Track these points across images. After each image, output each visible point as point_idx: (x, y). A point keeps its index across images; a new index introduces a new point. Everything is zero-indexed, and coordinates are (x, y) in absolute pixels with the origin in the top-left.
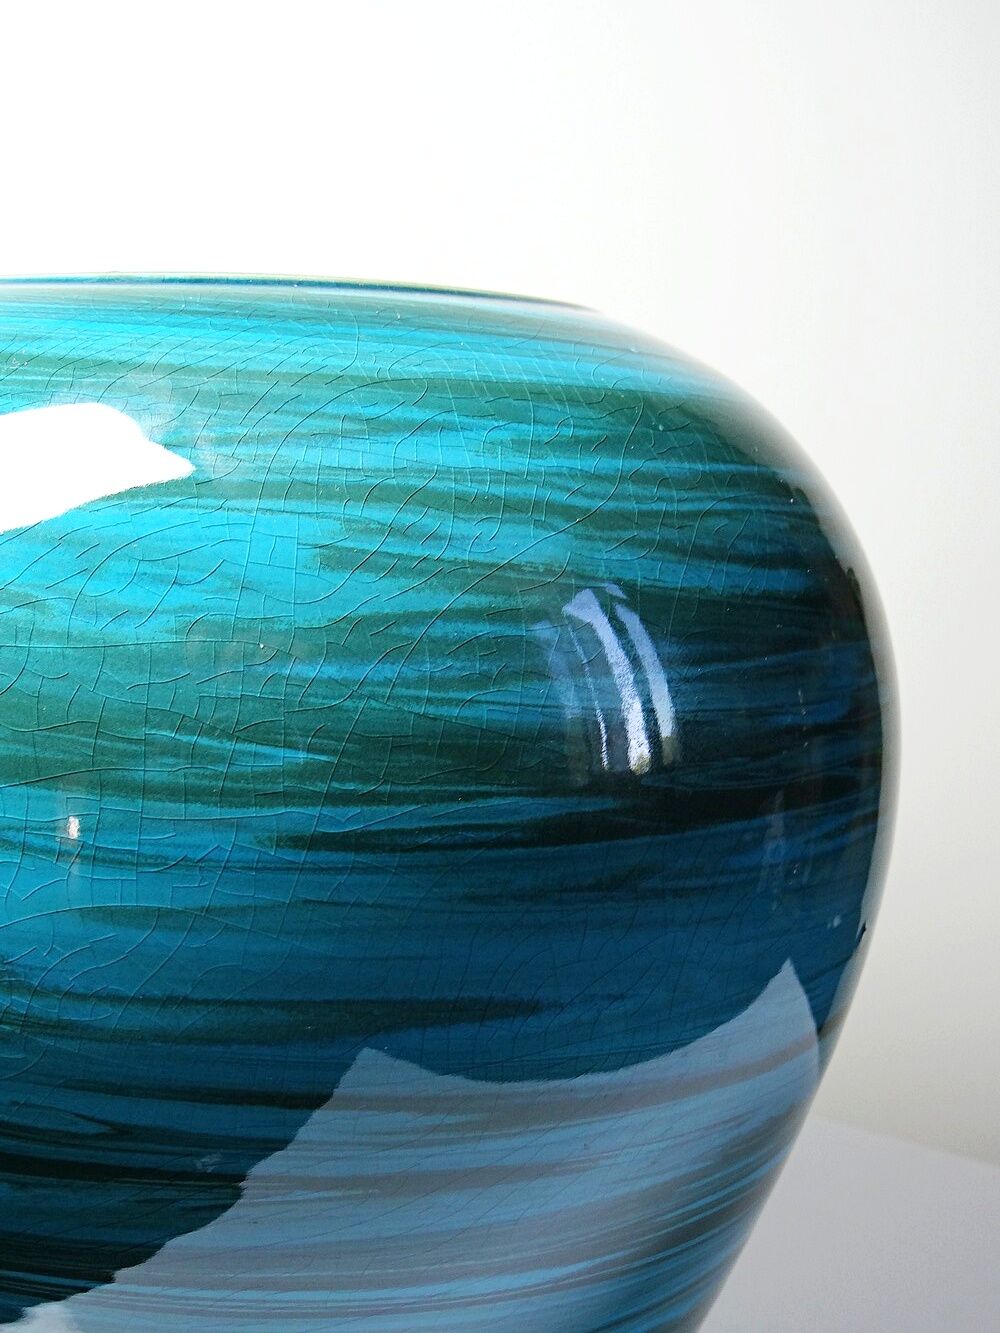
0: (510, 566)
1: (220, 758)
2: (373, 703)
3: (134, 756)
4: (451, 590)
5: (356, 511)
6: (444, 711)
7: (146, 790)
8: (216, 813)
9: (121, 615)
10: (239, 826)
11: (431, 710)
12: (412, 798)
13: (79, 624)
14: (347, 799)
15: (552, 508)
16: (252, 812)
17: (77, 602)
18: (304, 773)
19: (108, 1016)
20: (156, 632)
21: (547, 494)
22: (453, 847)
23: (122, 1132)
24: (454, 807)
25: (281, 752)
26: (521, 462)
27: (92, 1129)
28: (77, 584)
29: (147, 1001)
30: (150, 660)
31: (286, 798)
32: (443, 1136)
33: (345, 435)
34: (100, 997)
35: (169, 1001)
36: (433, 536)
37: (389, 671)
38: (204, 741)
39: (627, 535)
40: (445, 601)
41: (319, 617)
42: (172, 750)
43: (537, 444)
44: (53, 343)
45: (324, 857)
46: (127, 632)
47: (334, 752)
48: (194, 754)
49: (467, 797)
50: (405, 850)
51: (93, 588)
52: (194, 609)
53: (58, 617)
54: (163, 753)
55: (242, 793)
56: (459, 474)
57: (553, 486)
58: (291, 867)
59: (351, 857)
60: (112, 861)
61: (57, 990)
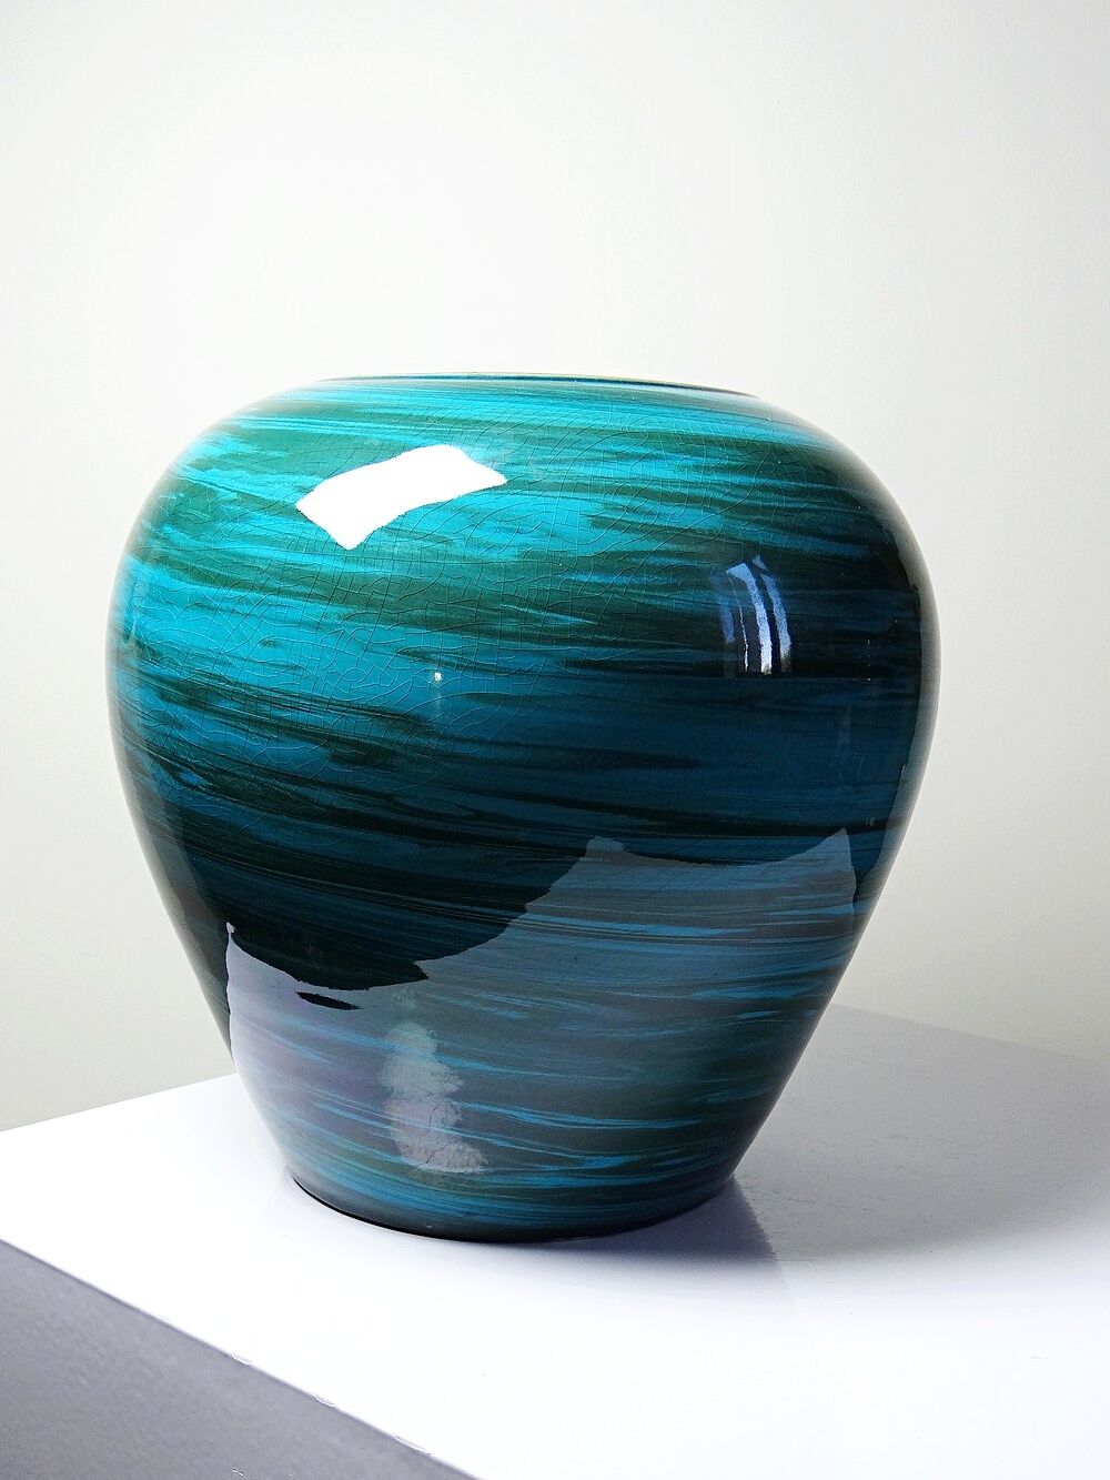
0: (690, 530)
1: (538, 620)
2: (616, 596)
3: (496, 617)
4: (659, 541)
5: (610, 499)
6: (653, 602)
7: (503, 635)
8: (536, 647)
9: (490, 547)
10: (547, 654)
11: (646, 601)
12: (635, 645)
13: (469, 552)
14: (601, 643)
15: (713, 502)
16: (554, 648)
17: (469, 541)
18: (580, 629)
19: (476, 751)
20: (507, 556)
21: (711, 494)
22: (655, 672)
23: (479, 815)
24: (656, 651)
25: (569, 618)
26: (699, 477)
27: (464, 813)
28: (468, 532)
29: (497, 743)
30: (505, 569)
31: (572, 641)
32: (643, 832)
33: (604, 460)
34: (473, 741)
35: (508, 745)
36: (651, 513)
37: (626, 580)
38: (531, 611)
39: (756, 518)
40: (655, 546)
41: (590, 552)
42: (517, 615)
43: (707, 468)
44: (450, 411)
45: (590, 673)
46: (494, 556)
47: (595, 620)
48: (526, 617)
49: (663, 647)
50: (630, 672)
51: (477, 534)
52: (527, 546)
53: (459, 548)
54: (511, 617)
55: (551, 638)
56: (664, 482)
57: (714, 490)
58: (572, 677)
59: (602, 673)
60: (484, 670)
61: (453, 737)
